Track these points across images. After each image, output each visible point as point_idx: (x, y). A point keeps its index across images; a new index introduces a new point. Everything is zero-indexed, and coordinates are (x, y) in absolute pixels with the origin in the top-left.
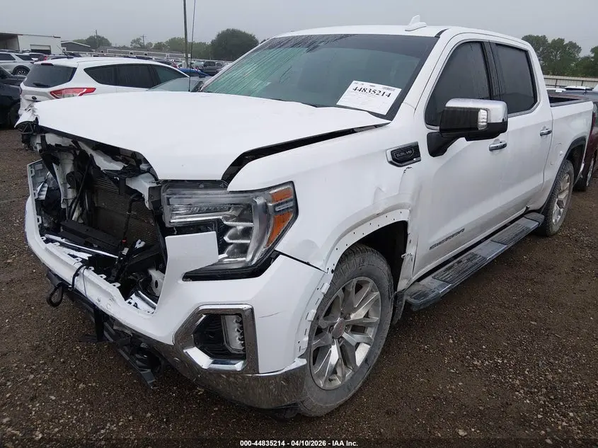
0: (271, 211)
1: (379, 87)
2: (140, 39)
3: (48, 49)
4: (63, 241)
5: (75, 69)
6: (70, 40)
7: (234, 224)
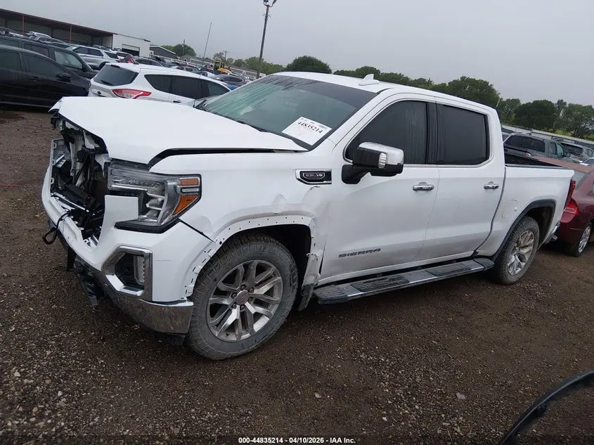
0: (178, 191)
1: (317, 124)
2: (223, 53)
3: (137, 50)
4: (63, 198)
5: (136, 74)
6: (159, 45)
7: (158, 196)
